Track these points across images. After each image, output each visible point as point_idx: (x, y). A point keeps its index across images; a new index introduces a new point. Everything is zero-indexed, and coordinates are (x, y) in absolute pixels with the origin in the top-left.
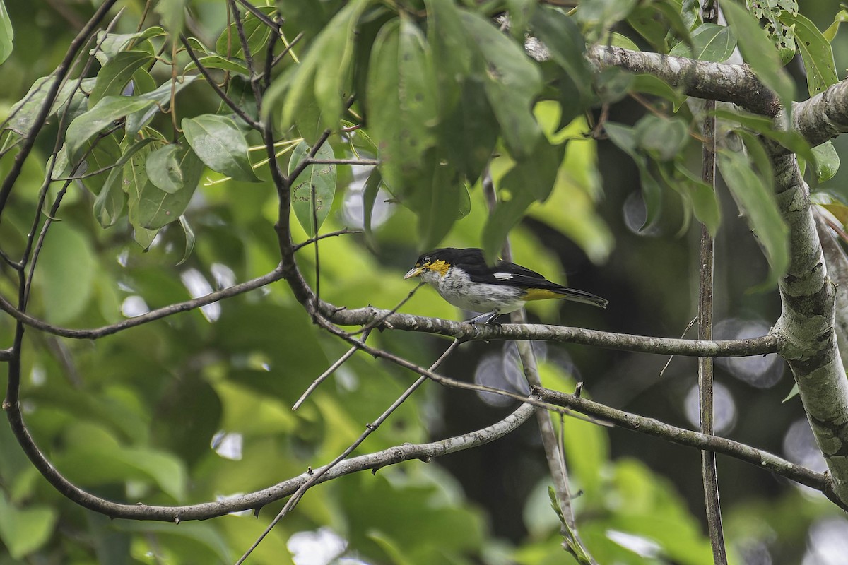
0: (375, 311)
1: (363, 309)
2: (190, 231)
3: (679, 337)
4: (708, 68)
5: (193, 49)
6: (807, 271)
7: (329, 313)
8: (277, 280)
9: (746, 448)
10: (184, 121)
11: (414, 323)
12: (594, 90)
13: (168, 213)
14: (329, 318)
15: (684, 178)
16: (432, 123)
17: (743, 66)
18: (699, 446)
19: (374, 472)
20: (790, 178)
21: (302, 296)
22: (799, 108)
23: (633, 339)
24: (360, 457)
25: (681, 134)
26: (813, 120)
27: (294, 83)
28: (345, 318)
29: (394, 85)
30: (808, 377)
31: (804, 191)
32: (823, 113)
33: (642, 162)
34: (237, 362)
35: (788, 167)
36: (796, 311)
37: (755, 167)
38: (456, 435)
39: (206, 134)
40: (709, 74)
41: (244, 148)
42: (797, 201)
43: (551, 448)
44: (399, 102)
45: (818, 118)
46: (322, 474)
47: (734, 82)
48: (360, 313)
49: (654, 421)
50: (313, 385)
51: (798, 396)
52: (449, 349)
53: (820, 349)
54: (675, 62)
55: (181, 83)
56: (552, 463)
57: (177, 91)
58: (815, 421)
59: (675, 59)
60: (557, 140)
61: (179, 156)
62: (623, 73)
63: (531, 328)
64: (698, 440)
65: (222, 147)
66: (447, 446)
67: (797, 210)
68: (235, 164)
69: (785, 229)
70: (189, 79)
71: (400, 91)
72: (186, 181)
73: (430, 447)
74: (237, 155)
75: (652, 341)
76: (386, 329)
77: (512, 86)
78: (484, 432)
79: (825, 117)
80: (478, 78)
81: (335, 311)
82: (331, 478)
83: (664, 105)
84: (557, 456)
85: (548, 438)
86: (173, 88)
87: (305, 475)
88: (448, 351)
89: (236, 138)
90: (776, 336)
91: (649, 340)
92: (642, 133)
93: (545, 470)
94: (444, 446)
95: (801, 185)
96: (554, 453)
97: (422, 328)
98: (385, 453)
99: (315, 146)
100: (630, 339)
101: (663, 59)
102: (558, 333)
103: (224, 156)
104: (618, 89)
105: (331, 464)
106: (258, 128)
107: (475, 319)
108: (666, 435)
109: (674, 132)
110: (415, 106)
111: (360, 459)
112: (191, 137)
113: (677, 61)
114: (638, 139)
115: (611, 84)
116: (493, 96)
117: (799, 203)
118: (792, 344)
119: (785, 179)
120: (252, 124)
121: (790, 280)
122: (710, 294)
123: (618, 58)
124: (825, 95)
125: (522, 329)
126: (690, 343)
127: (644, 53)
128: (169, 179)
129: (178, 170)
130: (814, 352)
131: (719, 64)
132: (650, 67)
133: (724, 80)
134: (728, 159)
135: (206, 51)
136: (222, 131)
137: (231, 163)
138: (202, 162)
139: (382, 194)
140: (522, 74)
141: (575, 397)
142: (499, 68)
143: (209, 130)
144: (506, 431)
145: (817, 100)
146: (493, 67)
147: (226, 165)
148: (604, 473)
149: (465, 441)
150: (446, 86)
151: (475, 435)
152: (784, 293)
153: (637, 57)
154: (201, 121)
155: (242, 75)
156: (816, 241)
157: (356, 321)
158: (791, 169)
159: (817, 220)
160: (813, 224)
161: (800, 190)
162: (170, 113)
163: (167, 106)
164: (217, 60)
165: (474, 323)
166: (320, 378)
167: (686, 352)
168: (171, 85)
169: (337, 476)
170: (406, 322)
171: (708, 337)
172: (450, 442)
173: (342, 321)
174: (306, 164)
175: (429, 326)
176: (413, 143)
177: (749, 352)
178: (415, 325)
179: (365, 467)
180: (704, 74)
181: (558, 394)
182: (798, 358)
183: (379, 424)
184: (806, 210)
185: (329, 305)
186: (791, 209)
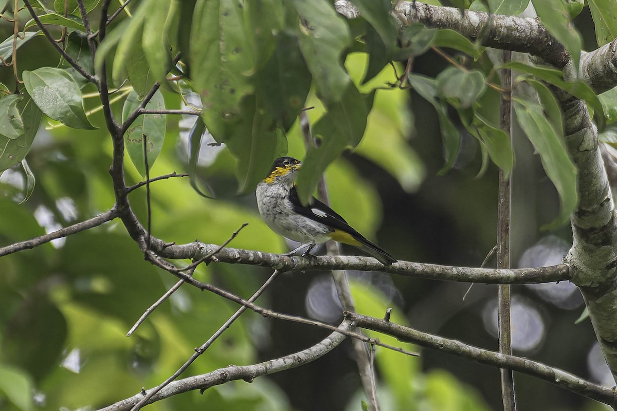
0: (201, 246)
1: (190, 244)
2: (31, 173)
3: (479, 266)
4: (504, 21)
5: (33, 8)
6: (596, 206)
7: (160, 249)
8: (112, 220)
9: (542, 367)
10: (25, 73)
11: (237, 256)
12: (400, 44)
13: (11, 157)
14: (159, 253)
15: (482, 125)
16: (249, 73)
17: (537, 19)
18: (498, 365)
19: (202, 392)
20: (580, 121)
21: (135, 233)
22: (586, 57)
23: (438, 268)
24: (189, 378)
25: (479, 84)
26: (600, 68)
27: (124, 37)
28: (174, 252)
29: (216, 37)
30: (598, 301)
31: (593, 133)
32: (610, 62)
33: (443, 110)
34: (81, 285)
35: (579, 111)
36: (587, 241)
37: (546, 114)
38: (277, 357)
39: (44, 85)
40: (506, 27)
41: (79, 98)
42: (587, 142)
43: (364, 365)
44: (219, 54)
45: (606, 66)
46: (154, 394)
47: (528, 34)
48: (188, 247)
49: (457, 342)
50: (146, 313)
51: (588, 319)
52: (270, 279)
53: (609, 276)
54: (474, 17)
55: (22, 39)
56: (364, 379)
57: (18, 46)
58: (604, 341)
59: (475, 13)
60: (366, 89)
61: (20, 105)
62: (426, 29)
63: (344, 259)
64: (497, 359)
65: (60, 97)
66: (268, 367)
67: (586, 150)
68: (71, 113)
69: (575, 171)
70: (29, 35)
71: (221, 43)
72: (27, 128)
73: (253, 368)
74: (73, 104)
75: (455, 270)
76: (211, 262)
77: (322, 40)
78: (302, 355)
79: (612, 65)
80: (291, 32)
81: (165, 247)
82: (163, 398)
83: (464, 58)
84: (369, 373)
85: (361, 356)
86: (15, 43)
87: (139, 396)
88: (268, 282)
89: (72, 90)
90: (568, 265)
91: (452, 269)
92: (444, 82)
93: (359, 385)
94: (266, 368)
95: (590, 127)
96: (366, 370)
97: (245, 261)
98: (212, 374)
99: (146, 98)
100: (434, 268)
101: (463, 14)
102: (368, 264)
103: (61, 105)
104: (422, 43)
105: (162, 385)
106: (94, 81)
107: (292, 252)
108: (468, 355)
109: (473, 83)
110: (233, 57)
111: (190, 380)
112: (31, 88)
113: (476, 15)
114: (439, 89)
115: (415, 39)
116: (306, 48)
117: (588, 143)
118: (583, 272)
119: (575, 122)
120: (88, 77)
121: (581, 213)
122: (508, 225)
123: (422, 13)
124: (611, 46)
125: (336, 260)
126: (489, 271)
127: (446, 8)
128: (11, 126)
129: (19, 118)
130: (603, 280)
131: (515, 18)
132: (452, 21)
133: (519, 32)
134: (523, 107)
135: (45, 10)
136: (60, 83)
137: (67, 112)
138: (40, 111)
139: (206, 138)
140: (332, 29)
141: (384, 321)
142: (312, 24)
143: (47, 81)
144: (323, 352)
145: (604, 50)
146: (306, 23)
147: (62, 114)
148: (415, 384)
149: (285, 363)
150: (262, 40)
151: (294, 357)
152: (575, 225)
153: (440, 12)
154: (40, 73)
155: (78, 31)
156: (605, 178)
157: (184, 255)
158: (581, 113)
159: (605, 157)
160: (601, 162)
161: (589, 132)
162: (12, 65)
163: (10, 59)
164: (55, 18)
165: (292, 255)
166: (152, 307)
167: (485, 280)
168: (13, 40)
169: (168, 396)
170: (231, 255)
171: (506, 266)
172: (271, 363)
173: (172, 256)
174: (138, 114)
175: (251, 258)
176: (233, 91)
177: (543, 280)
178: (239, 258)
179: (194, 387)
180: (501, 27)
181: (370, 319)
182: (588, 284)
183: (206, 348)
184: (595, 149)
185: (159, 241)
186: (581, 149)
